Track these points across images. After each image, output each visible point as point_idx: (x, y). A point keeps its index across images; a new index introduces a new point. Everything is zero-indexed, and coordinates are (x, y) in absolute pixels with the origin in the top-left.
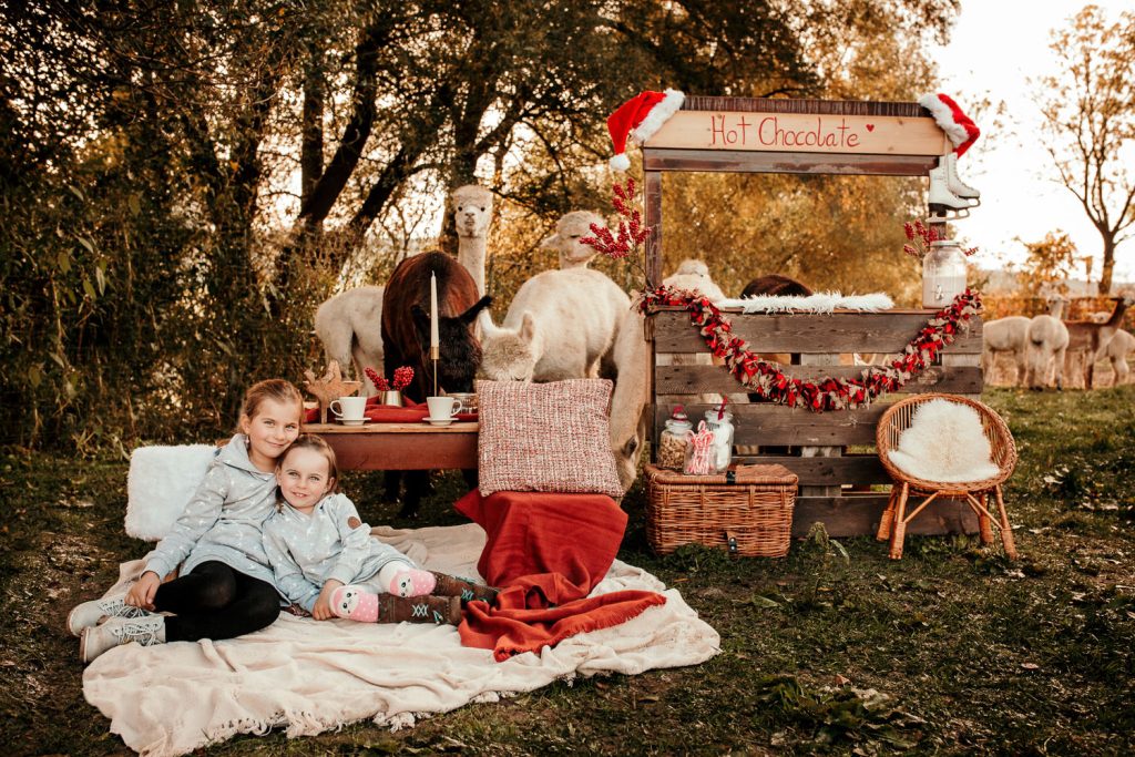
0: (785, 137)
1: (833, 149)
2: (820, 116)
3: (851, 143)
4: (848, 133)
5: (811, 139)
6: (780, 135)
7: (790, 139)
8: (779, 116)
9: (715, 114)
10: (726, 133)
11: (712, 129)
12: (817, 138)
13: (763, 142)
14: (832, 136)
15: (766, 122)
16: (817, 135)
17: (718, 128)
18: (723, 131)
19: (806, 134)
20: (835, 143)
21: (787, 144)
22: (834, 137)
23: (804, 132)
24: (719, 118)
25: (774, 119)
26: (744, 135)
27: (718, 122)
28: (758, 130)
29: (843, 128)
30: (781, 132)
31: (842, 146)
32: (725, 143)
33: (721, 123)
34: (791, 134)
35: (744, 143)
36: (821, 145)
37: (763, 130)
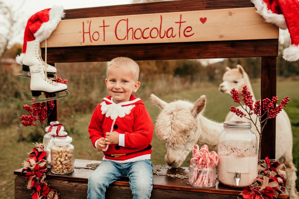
0: (134, 34)
1: (172, 40)
2: (163, 14)
3: (187, 34)
4: (184, 26)
5: (154, 33)
6: (131, 31)
7: (138, 34)
8: (130, 17)
9: (85, 20)
10: (92, 33)
11: (82, 31)
12: (159, 32)
13: (117, 38)
14: (171, 30)
15: (120, 23)
16: (159, 30)
17: (86, 30)
18: (89, 32)
19: (150, 29)
20: (174, 35)
21: (136, 39)
22: (172, 30)
23: (148, 28)
24: (88, 23)
25: (125, 20)
26: (104, 34)
27: (87, 26)
28: (114, 30)
29: (180, 23)
30: (131, 29)
31: (180, 37)
32: (91, 41)
33: (89, 27)
34: (139, 31)
35: (104, 41)
36: (163, 37)
37: (118, 29)
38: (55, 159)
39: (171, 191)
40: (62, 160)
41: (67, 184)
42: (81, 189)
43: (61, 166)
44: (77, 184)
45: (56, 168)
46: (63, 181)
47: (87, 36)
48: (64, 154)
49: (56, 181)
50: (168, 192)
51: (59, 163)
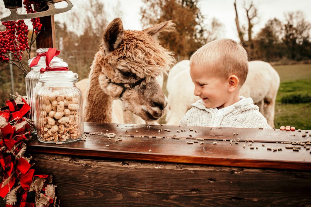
38: (44, 113)
39: (304, 173)
40: (58, 115)
41: (68, 162)
42: (97, 173)
43: (55, 128)
44: (89, 162)
45: (46, 132)
46: (60, 157)
48: (62, 104)
49: (46, 157)
50: (297, 177)
51: (51, 121)
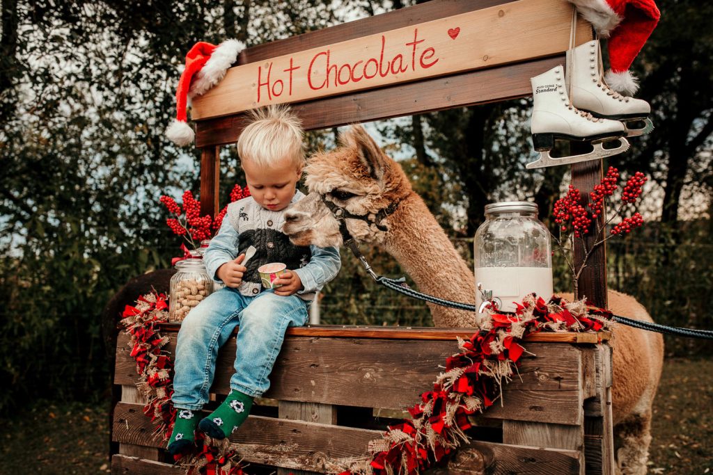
0: (338, 74)
1: (401, 77)
2: (385, 34)
3: (426, 62)
4: (421, 48)
5: (371, 70)
6: (333, 72)
7: (345, 76)
8: (333, 47)
9: (263, 63)
10: (271, 84)
11: (257, 83)
12: (379, 66)
13: (312, 87)
14: (399, 59)
15: (317, 59)
16: (379, 62)
17: (264, 80)
18: (268, 83)
19: (364, 64)
20: (403, 68)
21: (341, 83)
22: (401, 61)
23: (361, 62)
24: (266, 68)
25: (325, 53)
26: (291, 82)
27: (265, 72)
28: (307, 73)
29: (415, 43)
30: (334, 68)
31: (414, 70)
32: (270, 98)
33: (267, 74)
34: (346, 67)
35: (290, 94)
36: (386, 74)
37: (313, 71)
47: (264, 89)
